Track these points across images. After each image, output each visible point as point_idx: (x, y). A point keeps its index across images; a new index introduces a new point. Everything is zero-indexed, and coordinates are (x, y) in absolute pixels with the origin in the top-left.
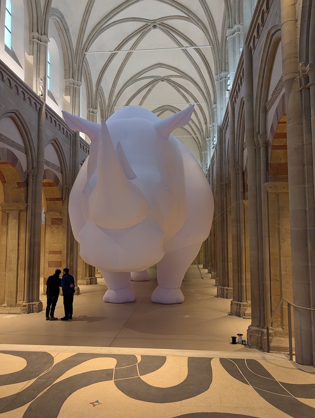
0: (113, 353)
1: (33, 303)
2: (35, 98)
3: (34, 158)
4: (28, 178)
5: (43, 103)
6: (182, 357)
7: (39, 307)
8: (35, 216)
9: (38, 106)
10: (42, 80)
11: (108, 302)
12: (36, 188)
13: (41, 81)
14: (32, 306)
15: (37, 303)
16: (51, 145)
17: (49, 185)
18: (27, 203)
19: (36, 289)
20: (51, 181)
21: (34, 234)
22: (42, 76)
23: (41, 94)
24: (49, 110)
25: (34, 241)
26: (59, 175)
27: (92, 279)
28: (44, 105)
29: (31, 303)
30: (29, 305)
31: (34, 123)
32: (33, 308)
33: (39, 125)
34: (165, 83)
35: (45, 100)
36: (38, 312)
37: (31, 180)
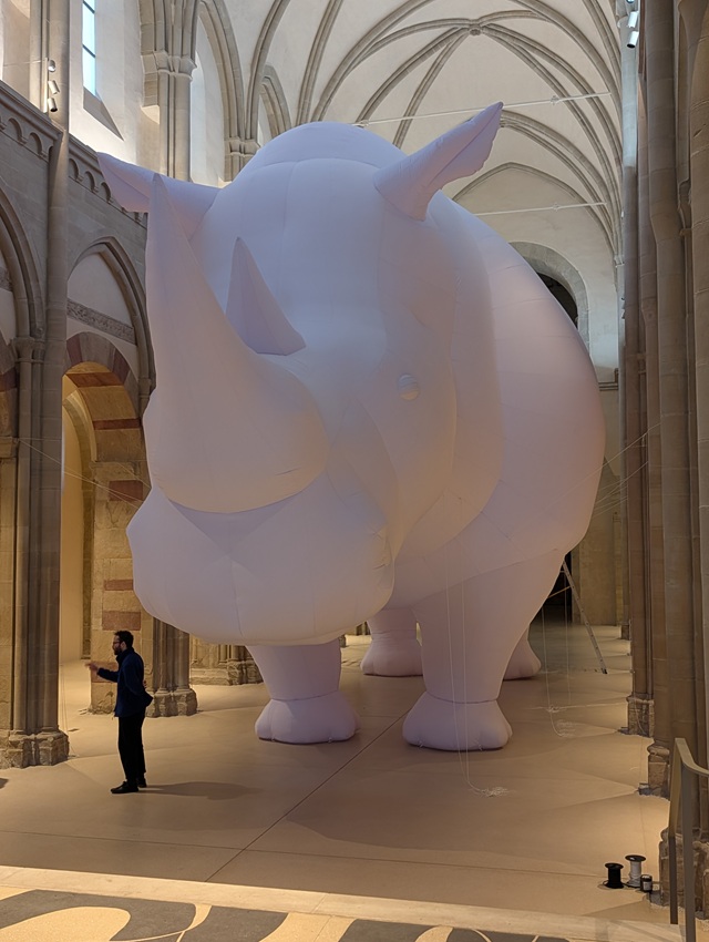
0: (134, 896)
1: (39, 736)
2: (34, 121)
3: (36, 302)
4: (19, 363)
5: (59, 133)
6: (335, 920)
7: (55, 750)
8: (42, 475)
9: (46, 144)
10: (53, 64)
11: (270, 740)
12: (42, 391)
13: (51, 68)
14: (36, 746)
15: (50, 736)
16: (97, 260)
17: (99, 380)
18: (17, 436)
19: (46, 695)
20: (102, 369)
21: (40, 527)
22: (56, 53)
23: (51, 107)
24: (80, 152)
25: (40, 552)
26: (128, 351)
27: (247, 666)
28: (64, 139)
29: (33, 736)
30: (28, 742)
31: (35, 197)
32: (37, 750)
33: (49, 202)
34: (483, 37)
35: (66, 124)
36: (53, 764)
37: (27, 369)
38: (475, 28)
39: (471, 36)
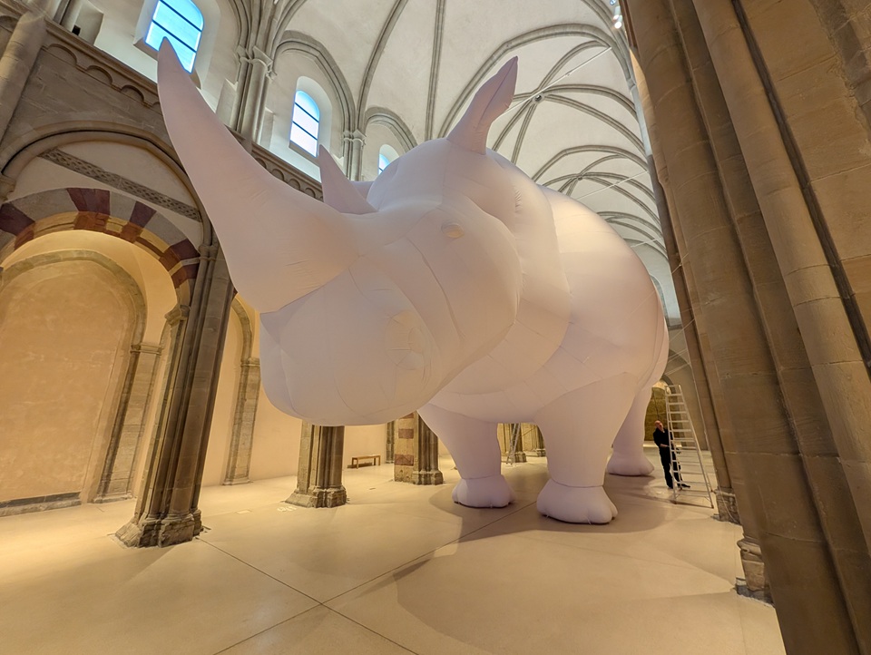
1: (328, 490)
4: (200, 260)
15: (336, 490)
29: (325, 490)
30: (321, 493)
32: (326, 498)
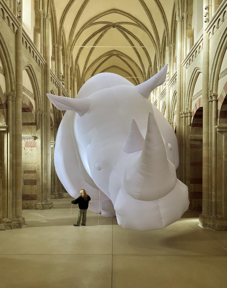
2: (13, 19)
4: (7, 100)
9: (16, 28)
12: (15, 110)
16: (25, 71)
17: (24, 110)
20: (26, 106)
23: (18, 16)
24: (25, 34)
26: (33, 101)
27: (59, 194)
28: (21, 28)
31: (12, 45)
33: (16, 48)
34: (115, 29)
35: (22, 23)
37: (10, 103)
38: (114, 26)
39: (112, 28)
